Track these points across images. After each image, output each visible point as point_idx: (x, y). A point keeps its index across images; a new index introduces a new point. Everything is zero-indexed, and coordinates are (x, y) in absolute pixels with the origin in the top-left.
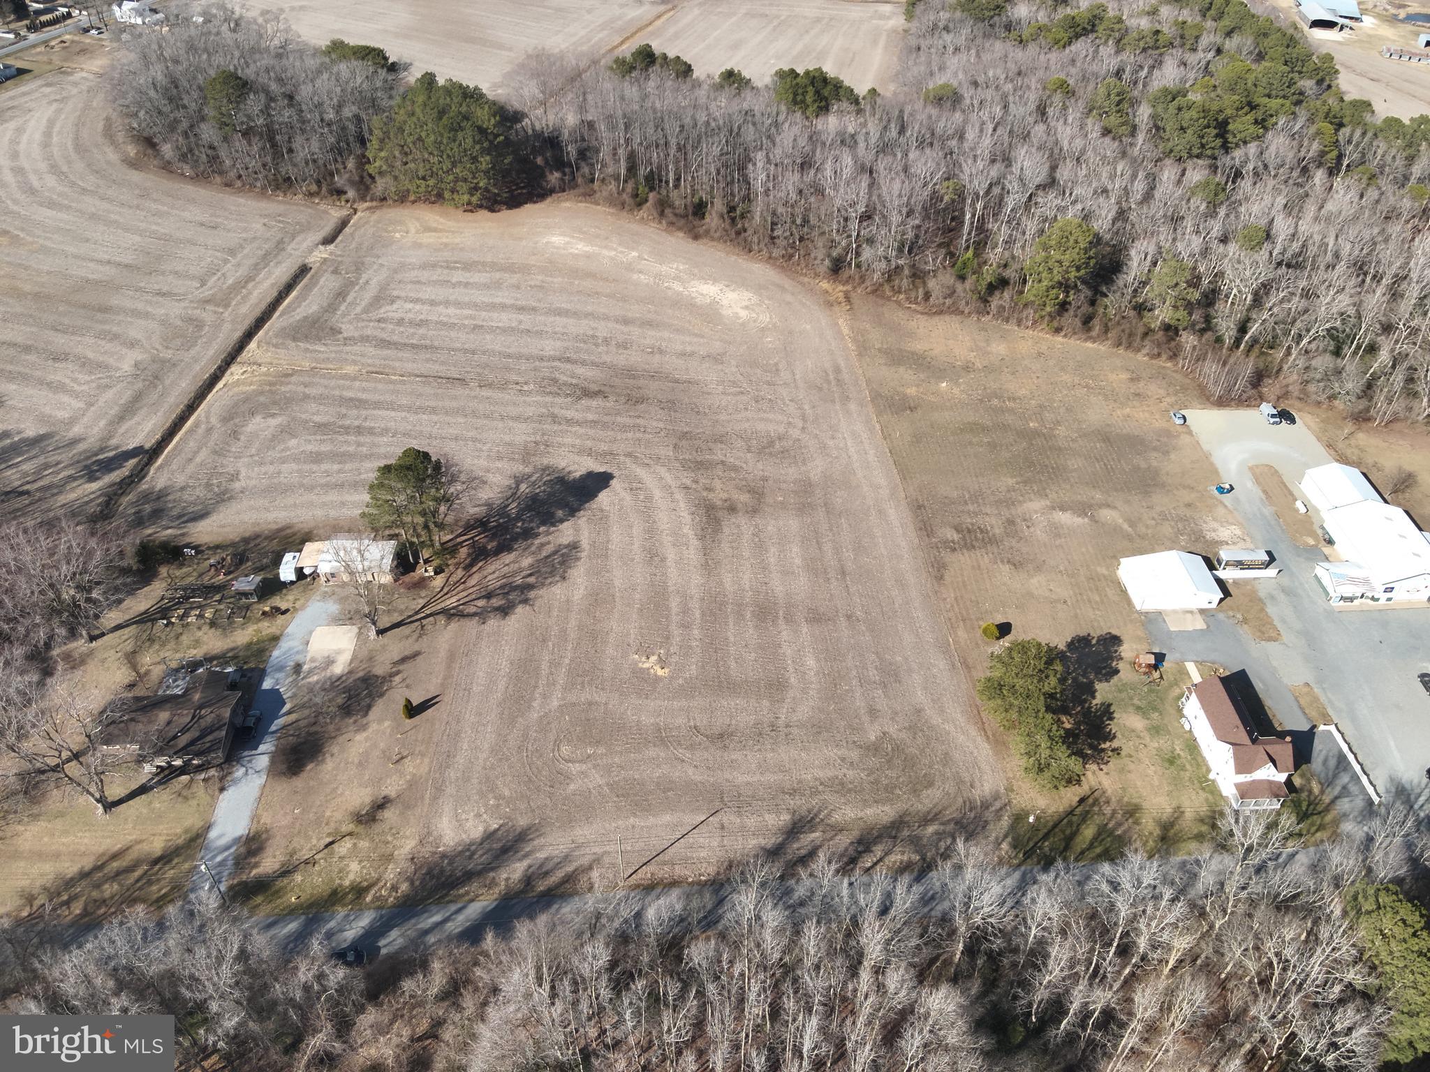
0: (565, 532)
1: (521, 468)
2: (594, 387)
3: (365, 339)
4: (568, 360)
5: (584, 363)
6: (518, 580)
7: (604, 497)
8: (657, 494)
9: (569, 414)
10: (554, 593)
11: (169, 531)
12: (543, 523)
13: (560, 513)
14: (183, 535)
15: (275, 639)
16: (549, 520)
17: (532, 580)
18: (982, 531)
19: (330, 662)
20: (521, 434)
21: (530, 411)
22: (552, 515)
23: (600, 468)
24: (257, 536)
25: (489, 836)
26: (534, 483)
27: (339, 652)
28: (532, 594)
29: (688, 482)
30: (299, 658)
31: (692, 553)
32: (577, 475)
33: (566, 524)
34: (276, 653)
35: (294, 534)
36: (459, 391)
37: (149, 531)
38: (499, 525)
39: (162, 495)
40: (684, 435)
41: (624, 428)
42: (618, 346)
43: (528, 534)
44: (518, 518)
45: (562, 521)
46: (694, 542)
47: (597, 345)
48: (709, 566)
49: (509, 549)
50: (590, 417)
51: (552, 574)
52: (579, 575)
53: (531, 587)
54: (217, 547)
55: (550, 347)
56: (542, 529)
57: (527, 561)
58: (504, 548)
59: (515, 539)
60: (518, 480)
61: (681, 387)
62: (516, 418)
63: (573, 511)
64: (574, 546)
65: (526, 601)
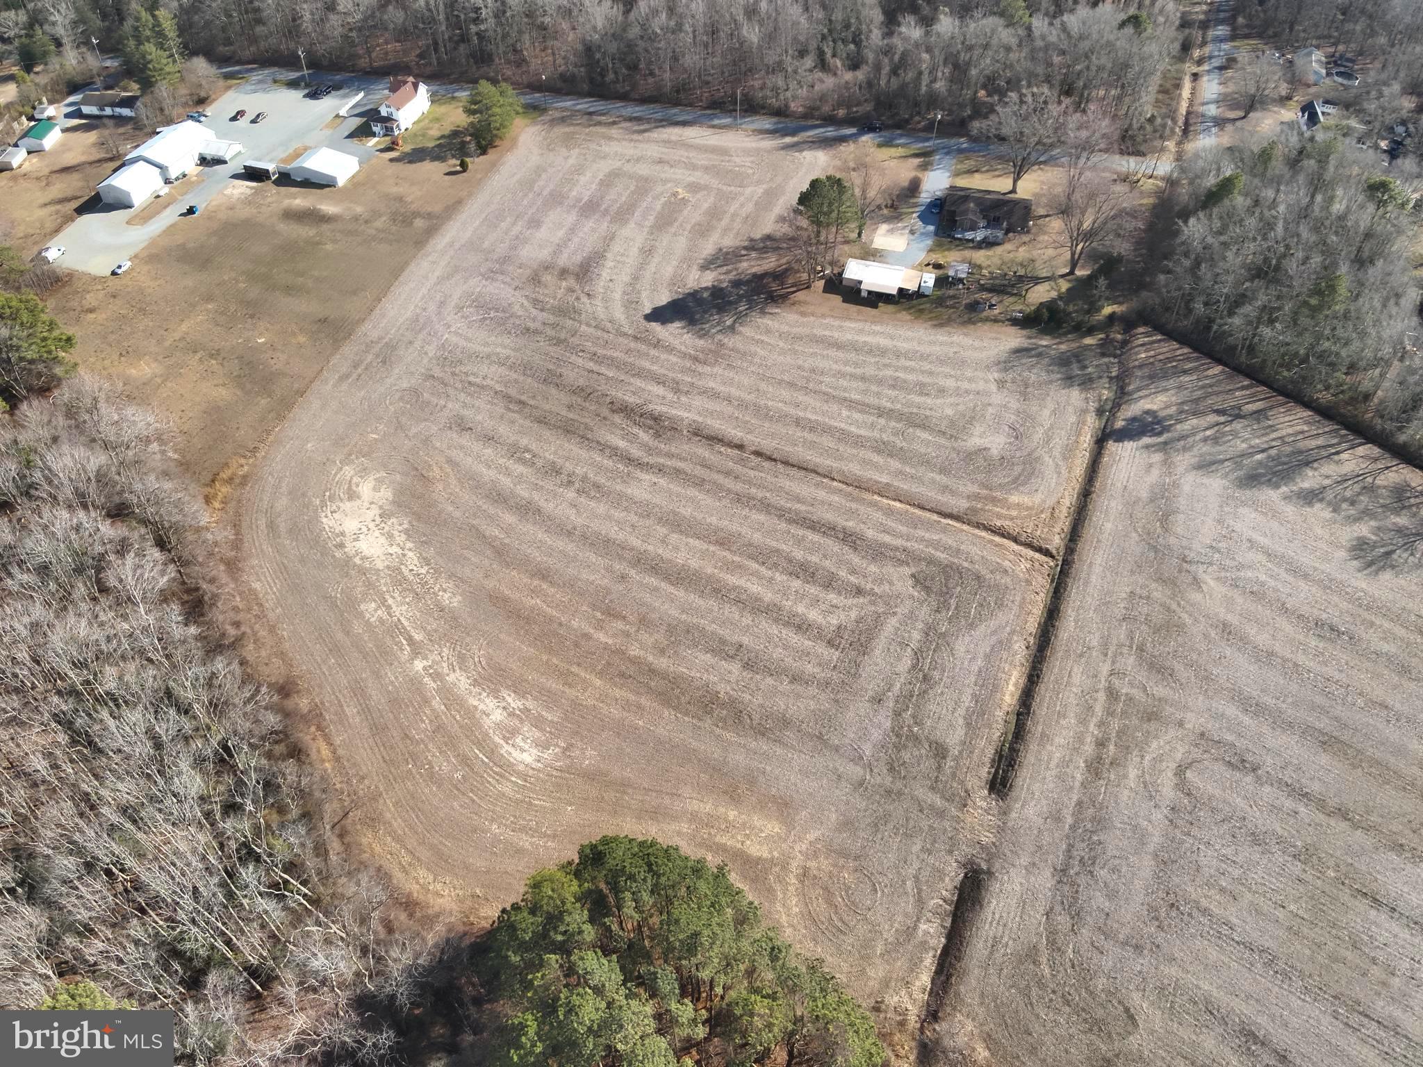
0: (708, 279)
1: (726, 340)
2: (617, 419)
3: (878, 553)
4: (630, 460)
5: (615, 452)
6: (754, 254)
7: (664, 299)
8: (617, 296)
9: (660, 390)
10: (729, 242)
11: (1044, 343)
12: (722, 289)
13: (705, 295)
14: (1030, 338)
15: (930, 251)
16: (716, 292)
17: (743, 252)
18: (394, 220)
19: (891, 231)
20: (715, 377)
21: (698, 402)
22: (713, 295)
23: (656, 327)
24: (964, 323)
25: (801, 151)
26: (718, 324)
27: (885, 235)
28: (746, 244)
29: (584, 299)
30: (912, 237)
31: (617, 247)
32: (677, 324)
33: (704, 285)
34: (929, 242)
35: (931, 319)
36: (768, 445)
37: (1063, 347)
38: (758, 294)
39: (1069, 380)
40: (559, 342)
41: (612, 362)
42: (558, 473)
43: (737, 284)
44: (740, 297)
45: (706, 289)
46: (609, 255)
47: (584, 479)
48: (610, 239)
49: (755, 275)
50: (638, 383)
51: (727, 253)
52: (708, 248)
53: (745, 248)
54: (996, 321)
55: (642, 487)
56: (724, 285)
57: (745, 264)
58: (758, 278)
59: (748, 282)
60: (732, 328)
61: (523, 398)
62: (716, 396)
63: (694, 295)
64: (705, 267)
65: (752, 240)
